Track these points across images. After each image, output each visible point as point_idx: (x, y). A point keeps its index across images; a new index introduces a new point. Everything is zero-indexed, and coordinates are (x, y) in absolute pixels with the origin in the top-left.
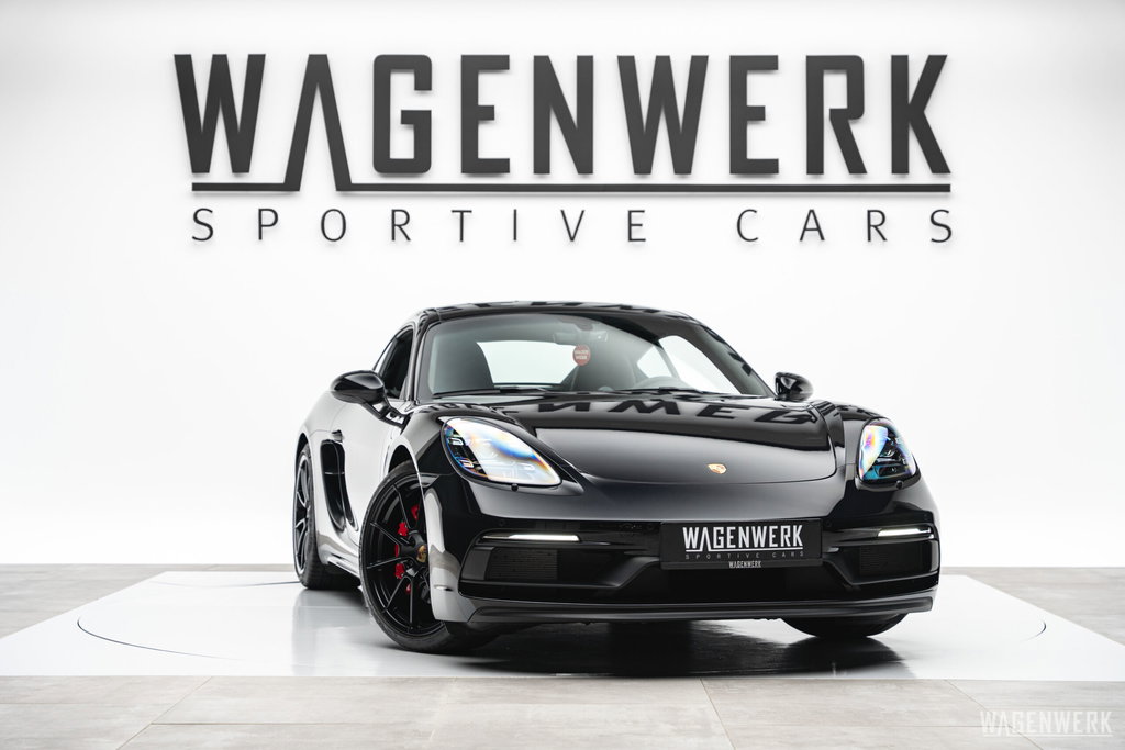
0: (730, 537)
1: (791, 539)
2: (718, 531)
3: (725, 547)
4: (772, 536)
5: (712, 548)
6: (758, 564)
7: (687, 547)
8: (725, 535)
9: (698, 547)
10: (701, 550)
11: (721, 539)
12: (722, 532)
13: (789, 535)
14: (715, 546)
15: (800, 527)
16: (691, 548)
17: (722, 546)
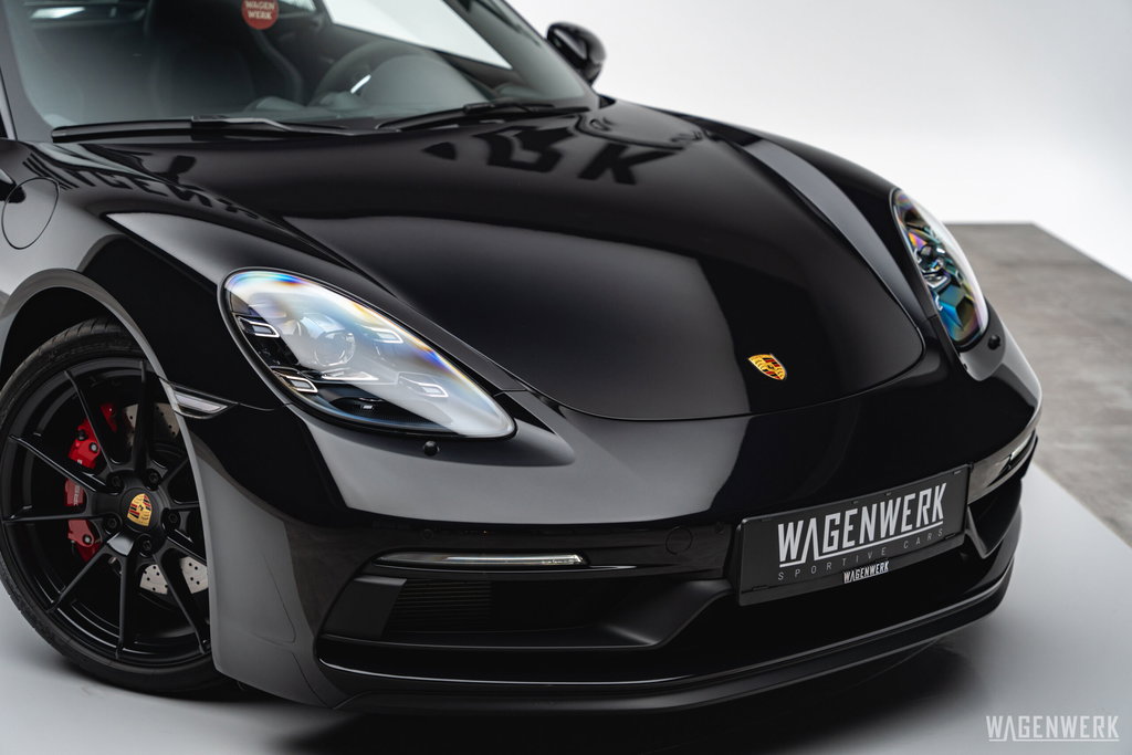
0: (848, 528)
1: (930, 511)
2: (833, 521)
3: (840, 548)
4: (906, 512)
5: (821, 554)
6: (884, 567)
7: (783, 558)
8: (841, 528)
9: (799, 558)
10: (803, 560)
11: (835, 534)
12: (837, 522)
13: (928, 506)
14: (826, 549)
15: (944, 485)
16: (788, 559)
17: (835, 547)
